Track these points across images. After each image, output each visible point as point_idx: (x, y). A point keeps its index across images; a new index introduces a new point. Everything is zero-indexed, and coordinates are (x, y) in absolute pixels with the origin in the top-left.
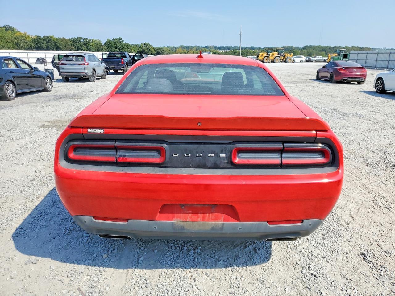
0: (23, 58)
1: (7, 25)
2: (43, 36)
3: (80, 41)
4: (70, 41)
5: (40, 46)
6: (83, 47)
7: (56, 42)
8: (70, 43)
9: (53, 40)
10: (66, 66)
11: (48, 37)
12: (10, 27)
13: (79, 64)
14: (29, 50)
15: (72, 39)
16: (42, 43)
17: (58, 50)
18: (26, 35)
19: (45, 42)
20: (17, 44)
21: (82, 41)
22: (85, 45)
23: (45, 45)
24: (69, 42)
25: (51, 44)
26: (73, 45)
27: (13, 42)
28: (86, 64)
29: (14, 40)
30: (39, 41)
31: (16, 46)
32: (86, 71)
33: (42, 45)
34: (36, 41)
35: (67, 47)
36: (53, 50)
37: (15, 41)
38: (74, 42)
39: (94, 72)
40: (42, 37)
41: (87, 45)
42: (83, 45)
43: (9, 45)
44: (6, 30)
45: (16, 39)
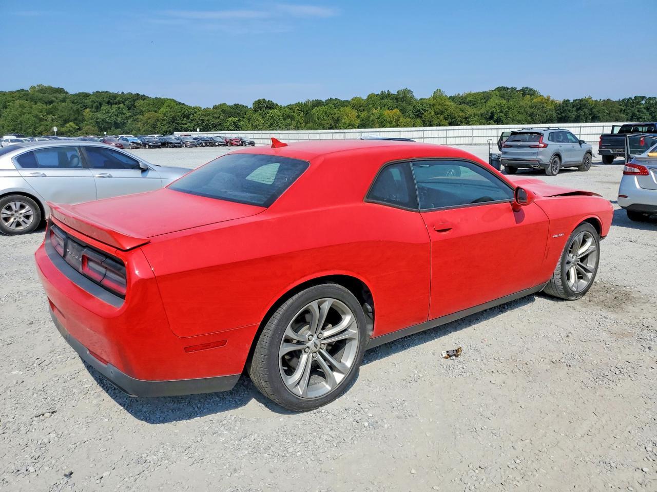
0: (415, 138)
1: (525, 88)
2: (574, 100)
3: (638, 103)
4: (621, 105)
5: (566, 116)
6: (643, 113)
7: (593, 108)
8: (618, 108)
9: (588, 105)
10: (510, 148)
11: (581, 100)
12: (531, 90)
13: (530, 147)
14: (548, 123)
15: (624, 100)
16: (569, 111)
17: (594, 122)
18: (548, 100)
19: (575, 108)
20: (531, 115)
21: (643, 102)
22: (647, 109)
23: (573, 115)
24: (617, 106)
25: (584, 112)
26: (625, 110)
27: (527, 112)
28: (543, 145)
29: (528, 109)
30: (566, 108)
31: (529, 118)
32: (540, 157)
33: (569, 114)
34: (561, 109)
35: (612, 114)
36: (586, 122)
37: (530, 111)
38: (626, 105)
39: (557, 159)
40: (571, 101)
41: (653, 109)
42: (644, 110)
43: (520, 117)
44: (524, 95)
45: (531, 107)
